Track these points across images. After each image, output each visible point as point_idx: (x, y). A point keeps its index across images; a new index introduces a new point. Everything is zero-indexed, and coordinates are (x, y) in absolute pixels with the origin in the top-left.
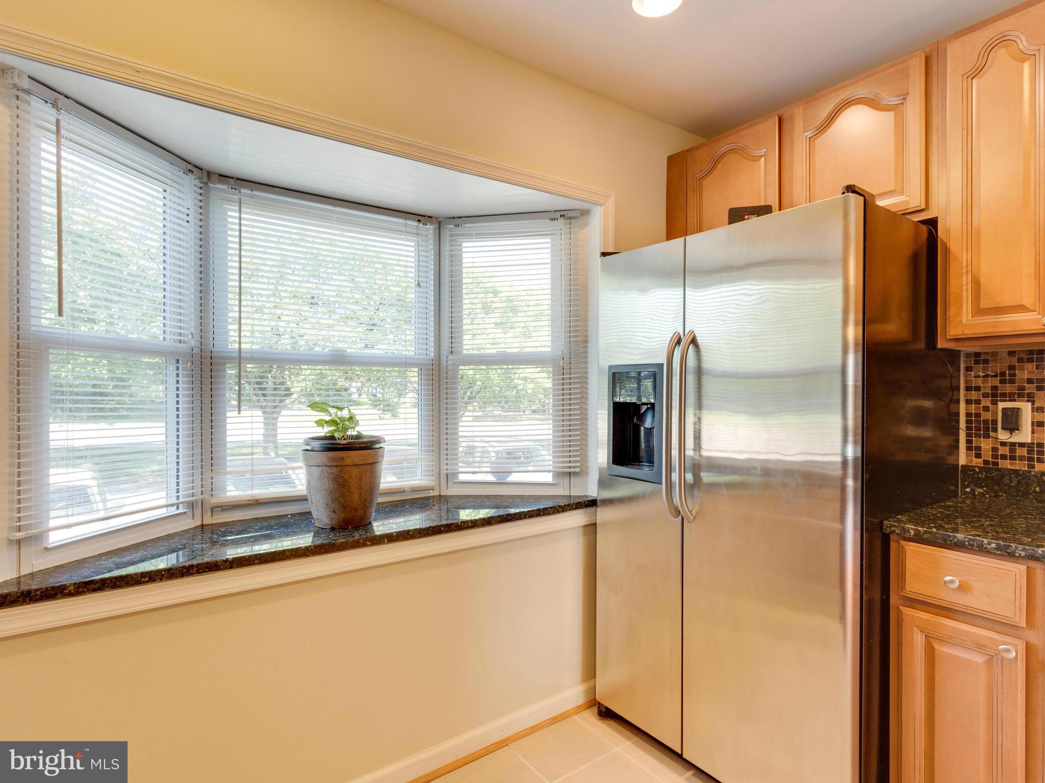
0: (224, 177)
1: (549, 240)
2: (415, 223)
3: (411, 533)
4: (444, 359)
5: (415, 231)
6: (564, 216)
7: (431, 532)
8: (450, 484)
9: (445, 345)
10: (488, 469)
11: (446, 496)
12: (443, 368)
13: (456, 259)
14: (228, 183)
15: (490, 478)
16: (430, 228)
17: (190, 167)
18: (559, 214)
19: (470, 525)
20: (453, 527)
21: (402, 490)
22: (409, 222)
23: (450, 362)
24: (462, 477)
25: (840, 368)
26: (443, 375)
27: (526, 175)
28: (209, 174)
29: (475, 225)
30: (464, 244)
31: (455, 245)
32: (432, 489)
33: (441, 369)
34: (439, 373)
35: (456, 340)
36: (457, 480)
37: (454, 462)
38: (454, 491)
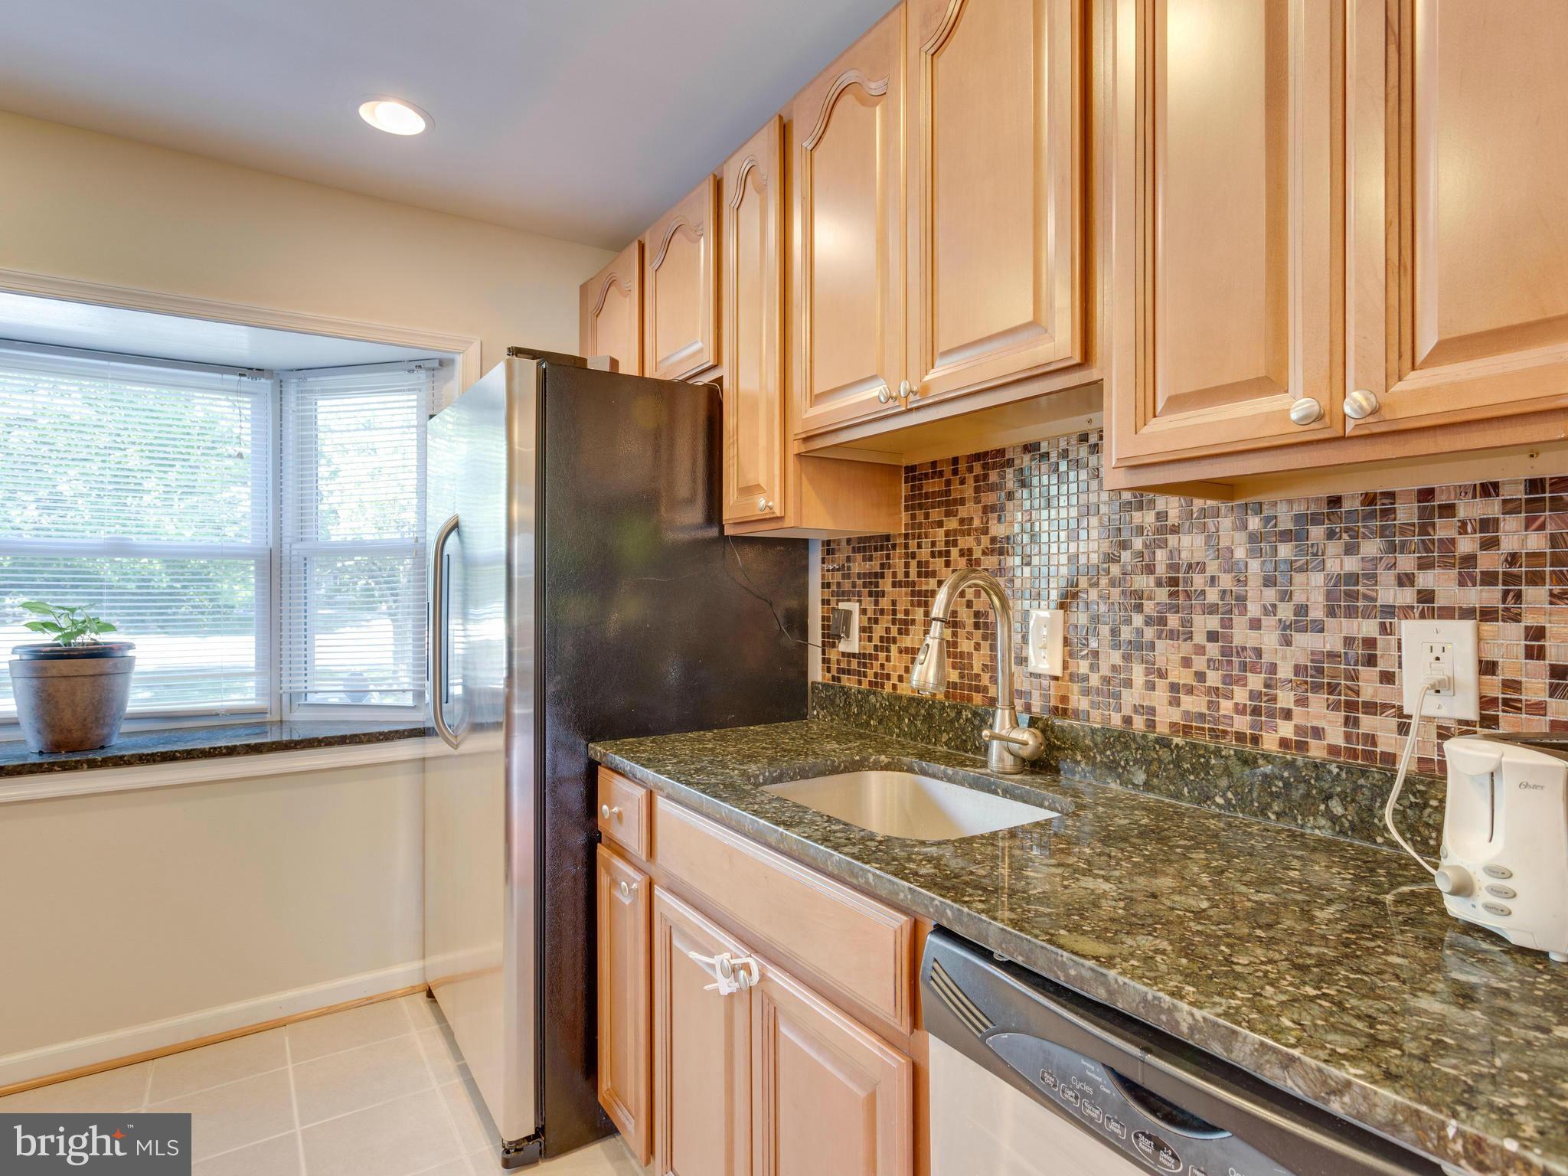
1: (415, 397)
2: (237, 378)
3: (126, 758)
4: (286, 547)
5: (235, 387)
6: (420, 366)
7: (158, 759)
8: (295, 707)
9: (289, 530)
10: (341, 688)
11: (287, 721)
12: (286, 559)
13: (308, 422)
15: (346, 700)
16: (264, 383)
18: (414, 364)
19: (224, 751)
20: (195, 754)
21: (214, 713)
22: (227, 376)
23: (294, 552)
24: (313, 699)
25: (504, 558)
26: (285, 568)
27: (307, 319)
29: (318, 379)
30: (320, 403)
31: (306, 404)
32: (263, 712)
33: (276, 560)
34: (275, 566)
35: (308, 524)
36: (302, 702)
37: (296, 678)
38: (299, 715)
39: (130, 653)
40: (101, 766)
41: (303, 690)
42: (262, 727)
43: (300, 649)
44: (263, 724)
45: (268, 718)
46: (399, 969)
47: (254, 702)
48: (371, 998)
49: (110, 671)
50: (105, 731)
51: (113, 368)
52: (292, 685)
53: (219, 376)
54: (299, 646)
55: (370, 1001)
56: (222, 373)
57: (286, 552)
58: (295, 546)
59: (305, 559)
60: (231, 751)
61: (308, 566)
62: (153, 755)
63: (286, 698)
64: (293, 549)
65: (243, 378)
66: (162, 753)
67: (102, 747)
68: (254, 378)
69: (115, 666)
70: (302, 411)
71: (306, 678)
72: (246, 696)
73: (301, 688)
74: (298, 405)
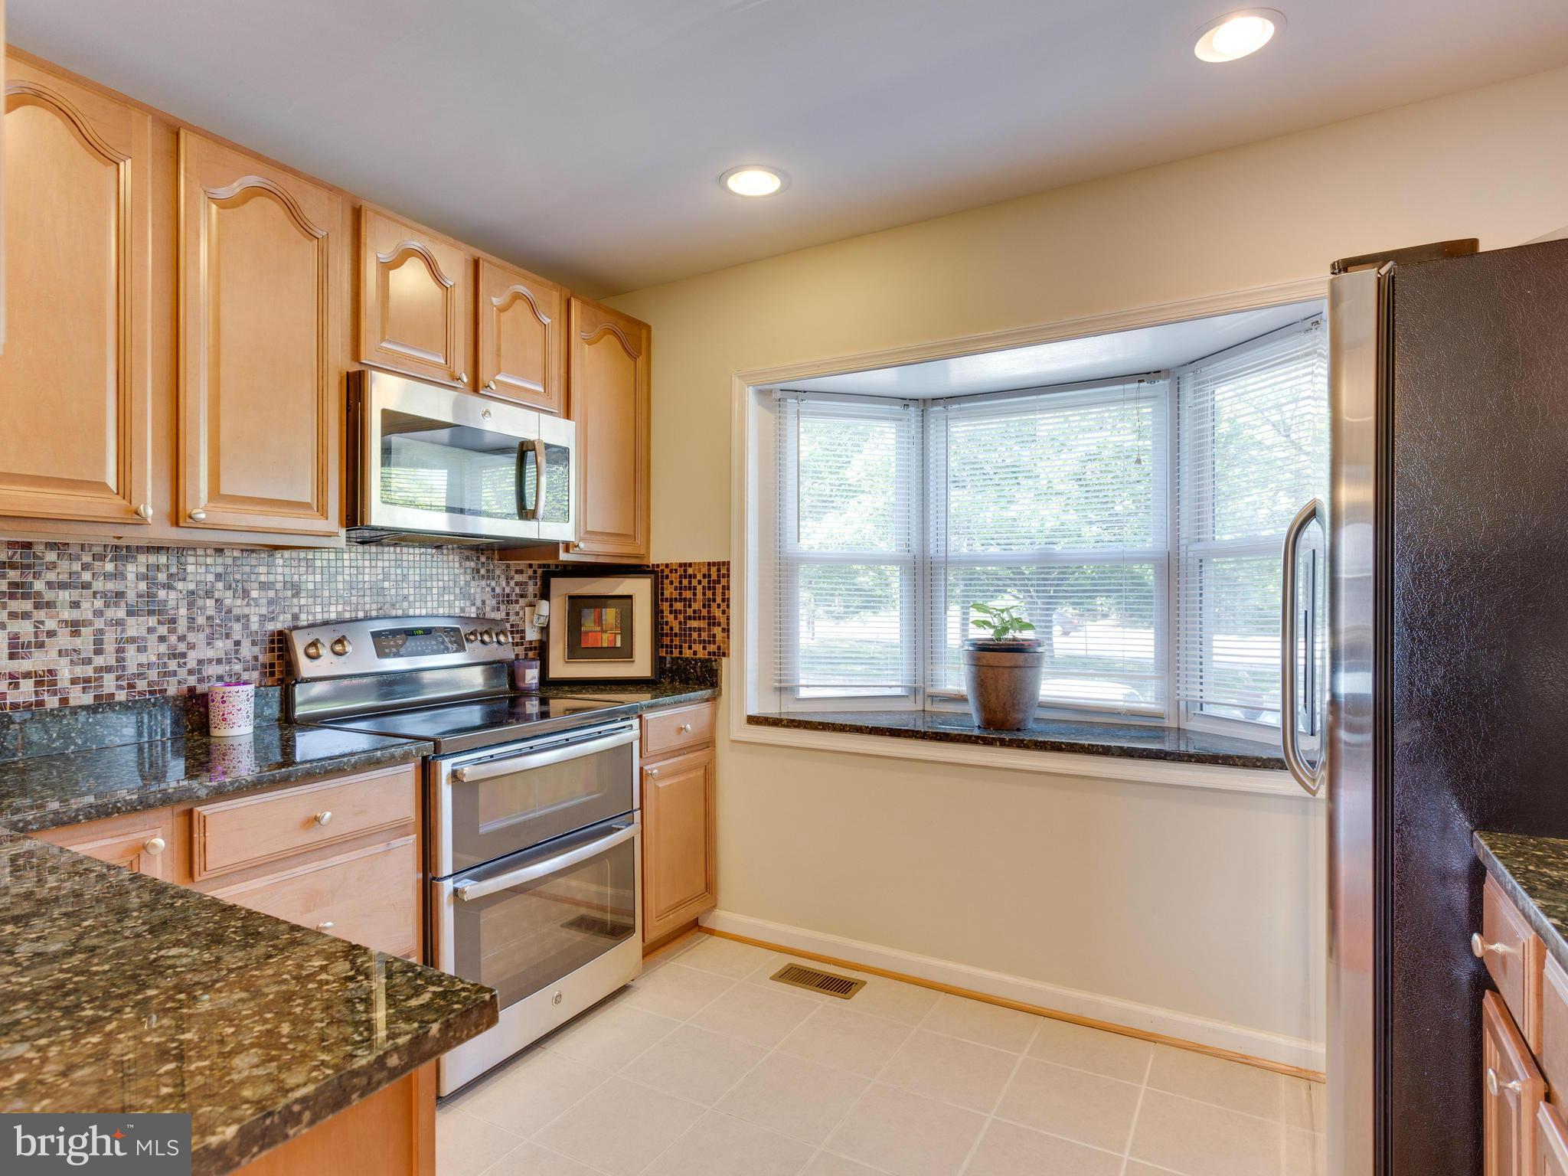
0: (935, 400)
2: (1137, 385)
4: (1183, 549)
5: (1133, 395)
6: (1316, 322)
8: (1191, 716)
9: (1185, 531)
11: (1184, 730)
12: (1183, 562)
13: (1207, 414)
14: (939, 405)
16: (1163, 384)
17: (905, 402)
18: (1310, 321)
21: (1116, 711)
22: (1127, 386)
23: (1190, 554)
24: (1209, 710)
26: (1182, 571)
28: (925, 401)
29: (1212, 366)
31: (1203, 396)
32: (1160, 717)
33: (1173, 563)
34: (1173, 569)
35: (1205, 523)
36: (1198, 711)
37: (1192, 686)
38: (1194, 725)
39: (1040, 650)
40: (1008, 746)
41: (1199, 699)
42: (1159, 732)
43: (1195, 656)
44: (1163, 729)
45: (1166, 723)
46: (1282, 1040)
47: (1153, 706)
48: (1246, 1057)
49: (1022, 664)
50: (1020, 716)
51: (1040, 400)
52: (1189, 693)
53: (1121, 387)
54: (1195, 653)
55: (1245, 1061)
56: (1124, 384)
57: (1183, 555)
58: (1190, 548)
59: (1201, 561)
60: (1106, 751)
61: (1203, 568)
62: (1044, 742)
63: (1182, 705)
64: (1191, 551)
65: (1142, 384)
66: (1051, 742)
67: (1019, 730)
68: (1152, 382)
69: (1026, 660)
70: (1199, 404)
71: (1202, 687)
72: (1145, 698)
73: (1194, 696)
74: (1195, 398)
